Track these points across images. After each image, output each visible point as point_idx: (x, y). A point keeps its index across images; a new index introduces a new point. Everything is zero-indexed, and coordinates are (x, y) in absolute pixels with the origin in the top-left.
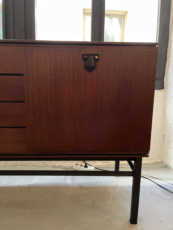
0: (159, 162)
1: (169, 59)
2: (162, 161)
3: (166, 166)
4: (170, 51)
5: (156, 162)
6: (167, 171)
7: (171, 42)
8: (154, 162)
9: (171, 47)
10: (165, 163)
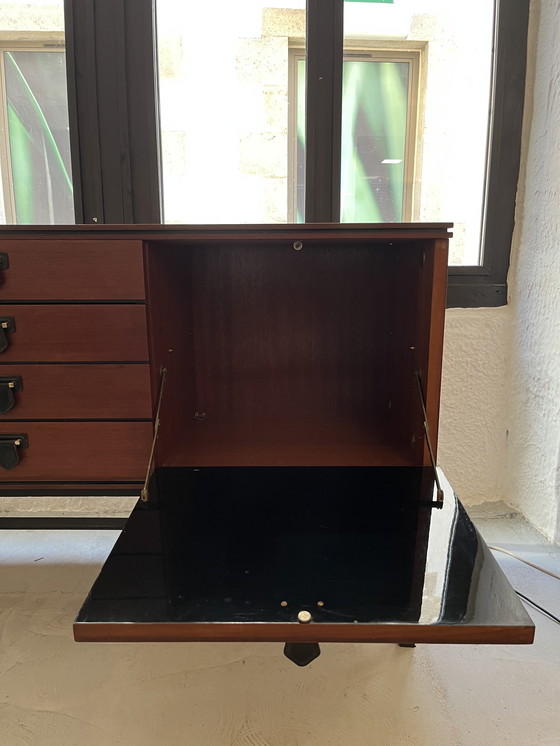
0: (494, 503)
1: (521, 224)
2: (502, 501)
3: (511, 515)
4: (523, 202)
5: (486, 504)
6: (512, 528)
7: (525, 175)
8: (481, 502)
9: (524, 191)
10: (508, 504)
